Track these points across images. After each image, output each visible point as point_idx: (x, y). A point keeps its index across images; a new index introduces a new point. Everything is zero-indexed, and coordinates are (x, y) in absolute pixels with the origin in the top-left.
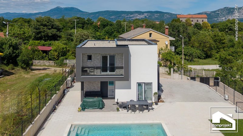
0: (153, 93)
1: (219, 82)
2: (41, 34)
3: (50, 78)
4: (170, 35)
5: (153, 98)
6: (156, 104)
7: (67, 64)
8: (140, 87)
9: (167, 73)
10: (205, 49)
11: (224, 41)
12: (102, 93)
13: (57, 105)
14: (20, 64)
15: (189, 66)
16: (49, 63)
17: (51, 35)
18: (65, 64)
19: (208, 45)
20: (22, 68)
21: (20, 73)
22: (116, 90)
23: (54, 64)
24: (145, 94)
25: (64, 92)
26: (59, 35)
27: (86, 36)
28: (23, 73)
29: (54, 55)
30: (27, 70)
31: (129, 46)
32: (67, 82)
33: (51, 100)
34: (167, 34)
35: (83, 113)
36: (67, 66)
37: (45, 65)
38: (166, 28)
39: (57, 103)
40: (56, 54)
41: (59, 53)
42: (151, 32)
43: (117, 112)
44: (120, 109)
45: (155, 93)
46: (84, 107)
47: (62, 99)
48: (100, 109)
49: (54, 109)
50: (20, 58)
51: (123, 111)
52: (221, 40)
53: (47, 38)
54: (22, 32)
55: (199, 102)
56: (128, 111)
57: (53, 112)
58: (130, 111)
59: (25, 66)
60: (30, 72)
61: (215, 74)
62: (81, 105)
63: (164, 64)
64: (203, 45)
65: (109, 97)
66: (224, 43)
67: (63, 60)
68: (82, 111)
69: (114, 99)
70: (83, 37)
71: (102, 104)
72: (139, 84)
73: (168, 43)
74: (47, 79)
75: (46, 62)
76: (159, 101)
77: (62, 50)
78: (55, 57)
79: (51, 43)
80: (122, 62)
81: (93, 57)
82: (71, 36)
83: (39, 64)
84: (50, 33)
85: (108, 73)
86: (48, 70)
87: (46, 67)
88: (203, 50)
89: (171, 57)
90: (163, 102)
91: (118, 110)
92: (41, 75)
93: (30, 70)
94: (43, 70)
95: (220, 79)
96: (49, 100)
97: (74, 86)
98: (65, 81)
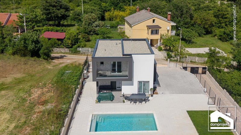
0: (150, 88)
1: (206, 71)
2: (51, 15)
3: (70, 70)
4: (172, 20)
5: (150, 92)
6: (152, 96)
7: (80, 51)
8: (140, 84)
9: (165, 58)
10: (206, 26)
11: (226, 16)
12: (112, 87)
13: (79, 97)
14: (42, 56)
15: (187, 49)
16: (65, 50)
17: (61, 15)
18: (78, 51)
19: (209, 23)
20: (44, 59)
21: (44, 64)
22: (122, 86)
23: (69, 52)
24: (144, 87)
25: (82, 83)
26: (67, 15)
27: (94, 19)
28: (45, 64)
29: (68, 43)
30: (48, 61)
31: (132, 55)
32: (84, 74)
33: (75, 95)
34: (170, 20)
35: (99, 104)
36: (80, 53)
37: (61, 52)
38: (169, 14)
39: (79, 95)
40: (70, 42)
41: (72, 41)
42: (154, 18)
43: (123, 103)
44: (125, 101)
45: (151, 89)
46: (99, 100)
47: (82, 90)
48: (111, 101)
49: (78, 101)
50: (41, 51)
51: (127, 102)
52: (224, 15)
53: (57, 19)
54: (34, 16)
55: (184, 94)
56: (131, 103)
57: (77, 103)
58: (132, 102)
59: (46, 58)
60: (51, 62)
61: (206, 60)
62: (97, 98)
63: (164, 48)
64: (204, 23)
65: (117, 89)
66: (226, 18)
67: (76, 49)
68: (98, 102)
69: (121, 91)
70: (91, 21)
71: (112, 97)
72: (140, 82)
73: (169, 28)
74: (68, 72)
75: (62, 49)
76: (155, 92)
77: (74, 38)
78: (70, 45)
79: (63, 30)
80: (127, 66)
81: (104, 63)
82: (79, 16)
83: (56, 51)
84: (60, 14)
85: (117, 74)
86: (65, 59)
87: (63, 55)
88: (204, 28)
89: (171, 44)
90: (157, 93)
91: (124, 102)
92: (61, 66)
93: (50, 60)
94: (61, 58)
95: (207, 69)
96: (74, 95)
97: (89, 76)
98: (83, 74)
